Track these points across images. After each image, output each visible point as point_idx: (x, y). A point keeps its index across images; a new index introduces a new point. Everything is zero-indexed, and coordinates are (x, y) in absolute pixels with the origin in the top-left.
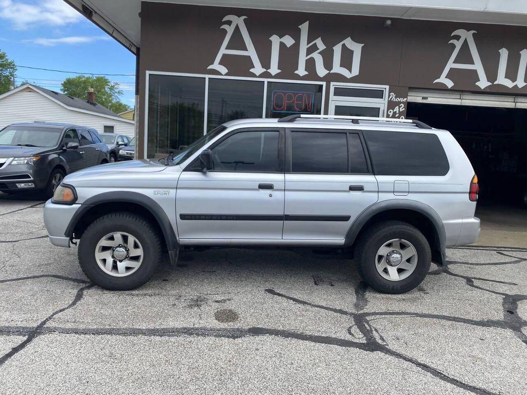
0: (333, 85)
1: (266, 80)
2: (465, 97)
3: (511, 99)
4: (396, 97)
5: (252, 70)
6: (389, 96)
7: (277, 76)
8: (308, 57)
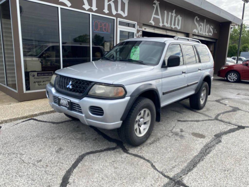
0: (119, 19)
1: (91, 13)
2: (155, 29)
3: (165, 31)
4: (139, 28)
5: (83, 6)
6: (137, 27)
7: (96, 12)
8: (109, 3)
